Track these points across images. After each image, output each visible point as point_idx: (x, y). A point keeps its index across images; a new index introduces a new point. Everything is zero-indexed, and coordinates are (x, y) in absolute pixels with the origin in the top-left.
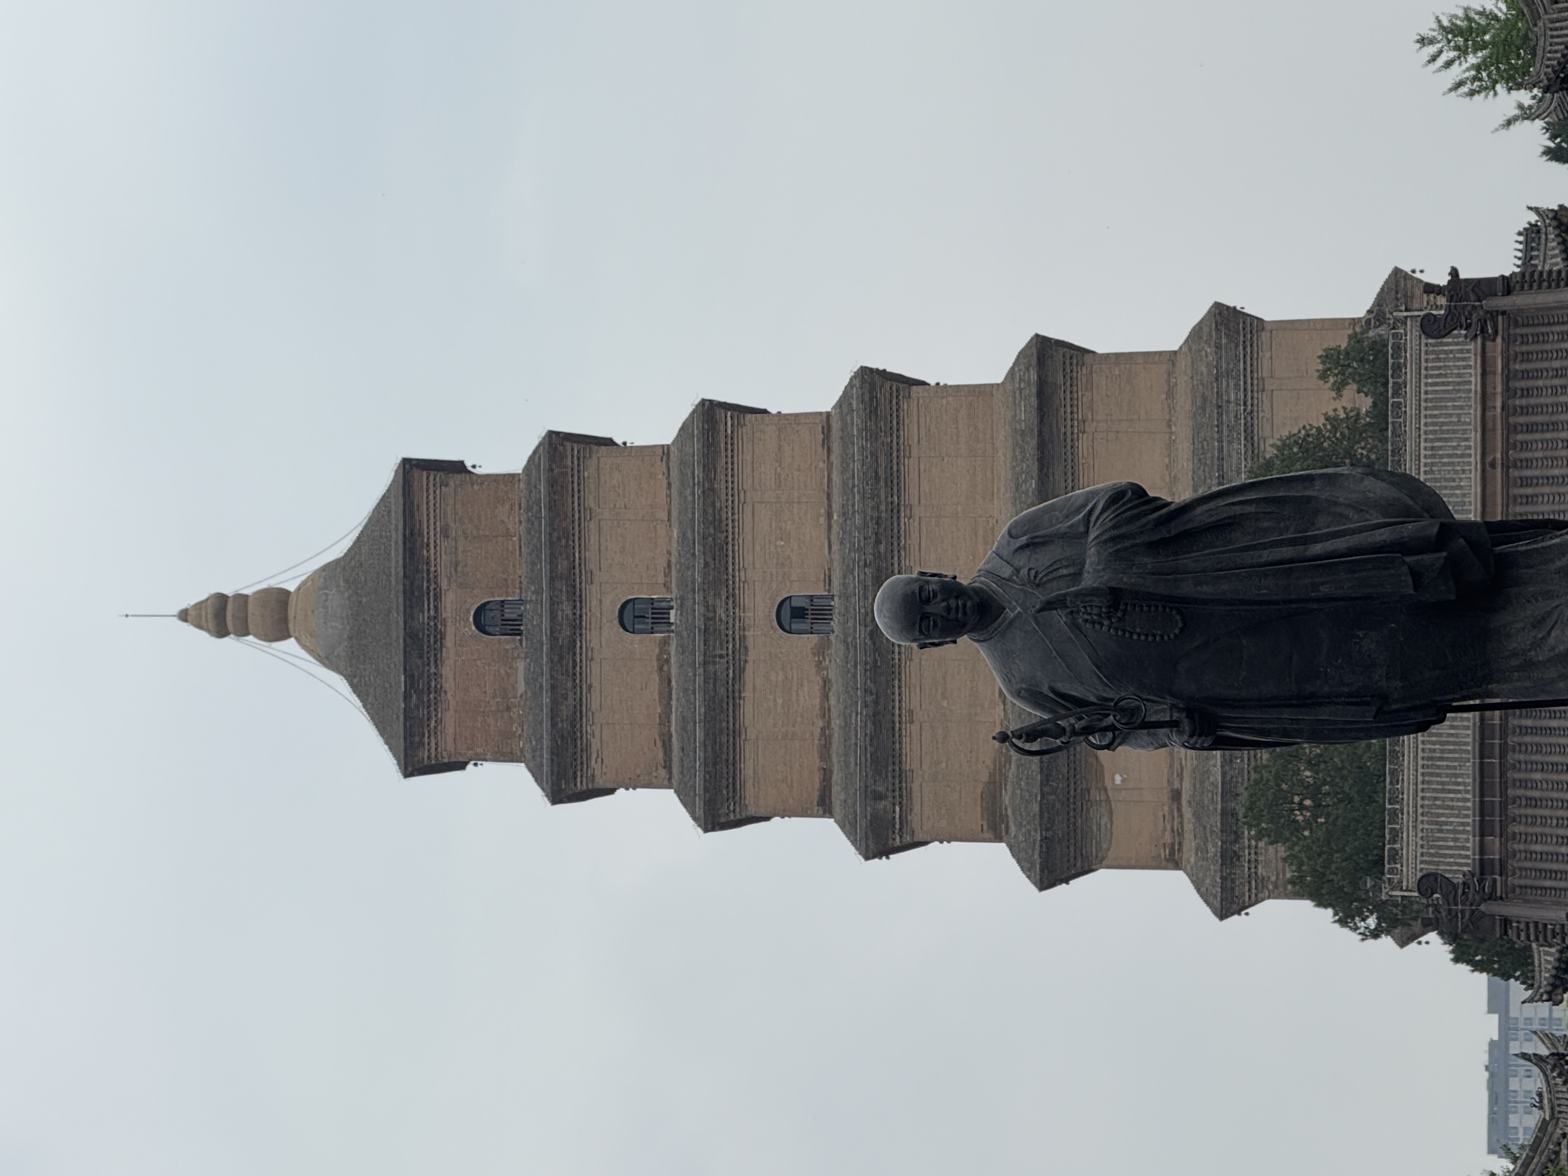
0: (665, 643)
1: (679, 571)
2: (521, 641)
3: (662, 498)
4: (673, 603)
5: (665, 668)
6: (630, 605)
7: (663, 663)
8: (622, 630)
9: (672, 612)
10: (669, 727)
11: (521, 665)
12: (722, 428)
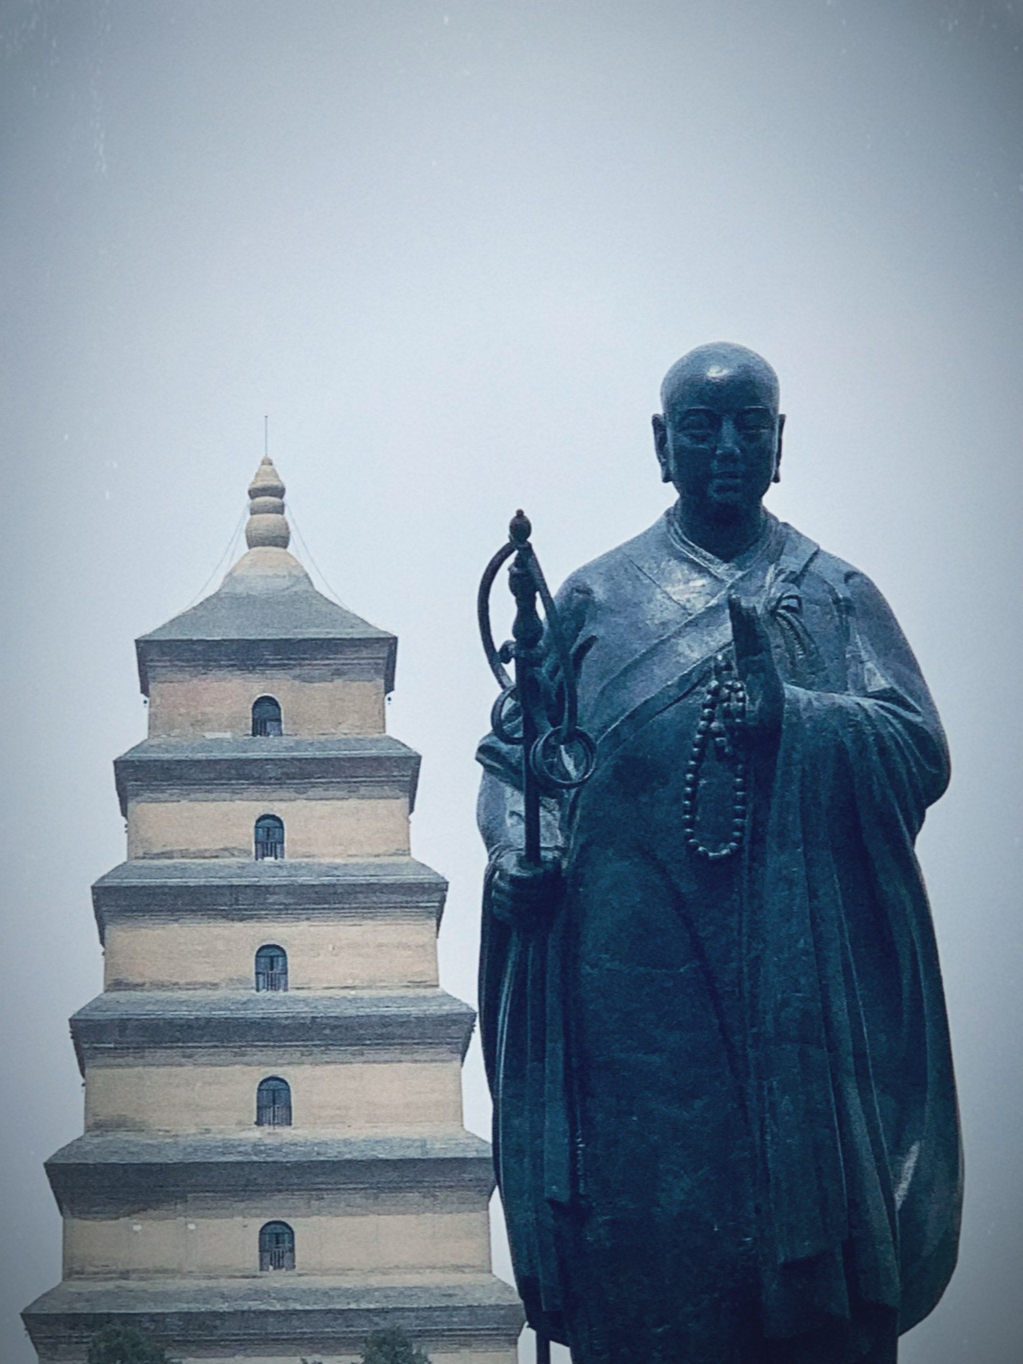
0: (247, 853)
1: (307, 864)
2: (247, 735)
3: (367, 849)
4: (279, 859)
5: (227, 854)
6: (278, 824)
7: (229, 851)
8: (257, 817)
9: (272, 859)
10: (177, 858)
11: (228, 735)
12: (426, 898)
